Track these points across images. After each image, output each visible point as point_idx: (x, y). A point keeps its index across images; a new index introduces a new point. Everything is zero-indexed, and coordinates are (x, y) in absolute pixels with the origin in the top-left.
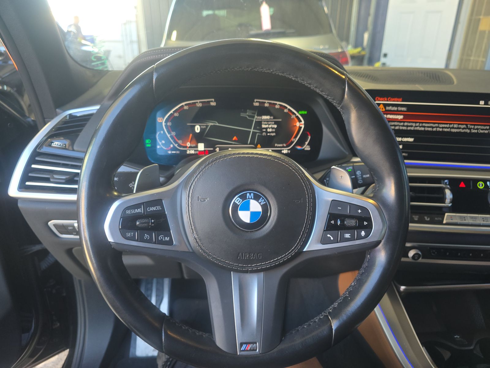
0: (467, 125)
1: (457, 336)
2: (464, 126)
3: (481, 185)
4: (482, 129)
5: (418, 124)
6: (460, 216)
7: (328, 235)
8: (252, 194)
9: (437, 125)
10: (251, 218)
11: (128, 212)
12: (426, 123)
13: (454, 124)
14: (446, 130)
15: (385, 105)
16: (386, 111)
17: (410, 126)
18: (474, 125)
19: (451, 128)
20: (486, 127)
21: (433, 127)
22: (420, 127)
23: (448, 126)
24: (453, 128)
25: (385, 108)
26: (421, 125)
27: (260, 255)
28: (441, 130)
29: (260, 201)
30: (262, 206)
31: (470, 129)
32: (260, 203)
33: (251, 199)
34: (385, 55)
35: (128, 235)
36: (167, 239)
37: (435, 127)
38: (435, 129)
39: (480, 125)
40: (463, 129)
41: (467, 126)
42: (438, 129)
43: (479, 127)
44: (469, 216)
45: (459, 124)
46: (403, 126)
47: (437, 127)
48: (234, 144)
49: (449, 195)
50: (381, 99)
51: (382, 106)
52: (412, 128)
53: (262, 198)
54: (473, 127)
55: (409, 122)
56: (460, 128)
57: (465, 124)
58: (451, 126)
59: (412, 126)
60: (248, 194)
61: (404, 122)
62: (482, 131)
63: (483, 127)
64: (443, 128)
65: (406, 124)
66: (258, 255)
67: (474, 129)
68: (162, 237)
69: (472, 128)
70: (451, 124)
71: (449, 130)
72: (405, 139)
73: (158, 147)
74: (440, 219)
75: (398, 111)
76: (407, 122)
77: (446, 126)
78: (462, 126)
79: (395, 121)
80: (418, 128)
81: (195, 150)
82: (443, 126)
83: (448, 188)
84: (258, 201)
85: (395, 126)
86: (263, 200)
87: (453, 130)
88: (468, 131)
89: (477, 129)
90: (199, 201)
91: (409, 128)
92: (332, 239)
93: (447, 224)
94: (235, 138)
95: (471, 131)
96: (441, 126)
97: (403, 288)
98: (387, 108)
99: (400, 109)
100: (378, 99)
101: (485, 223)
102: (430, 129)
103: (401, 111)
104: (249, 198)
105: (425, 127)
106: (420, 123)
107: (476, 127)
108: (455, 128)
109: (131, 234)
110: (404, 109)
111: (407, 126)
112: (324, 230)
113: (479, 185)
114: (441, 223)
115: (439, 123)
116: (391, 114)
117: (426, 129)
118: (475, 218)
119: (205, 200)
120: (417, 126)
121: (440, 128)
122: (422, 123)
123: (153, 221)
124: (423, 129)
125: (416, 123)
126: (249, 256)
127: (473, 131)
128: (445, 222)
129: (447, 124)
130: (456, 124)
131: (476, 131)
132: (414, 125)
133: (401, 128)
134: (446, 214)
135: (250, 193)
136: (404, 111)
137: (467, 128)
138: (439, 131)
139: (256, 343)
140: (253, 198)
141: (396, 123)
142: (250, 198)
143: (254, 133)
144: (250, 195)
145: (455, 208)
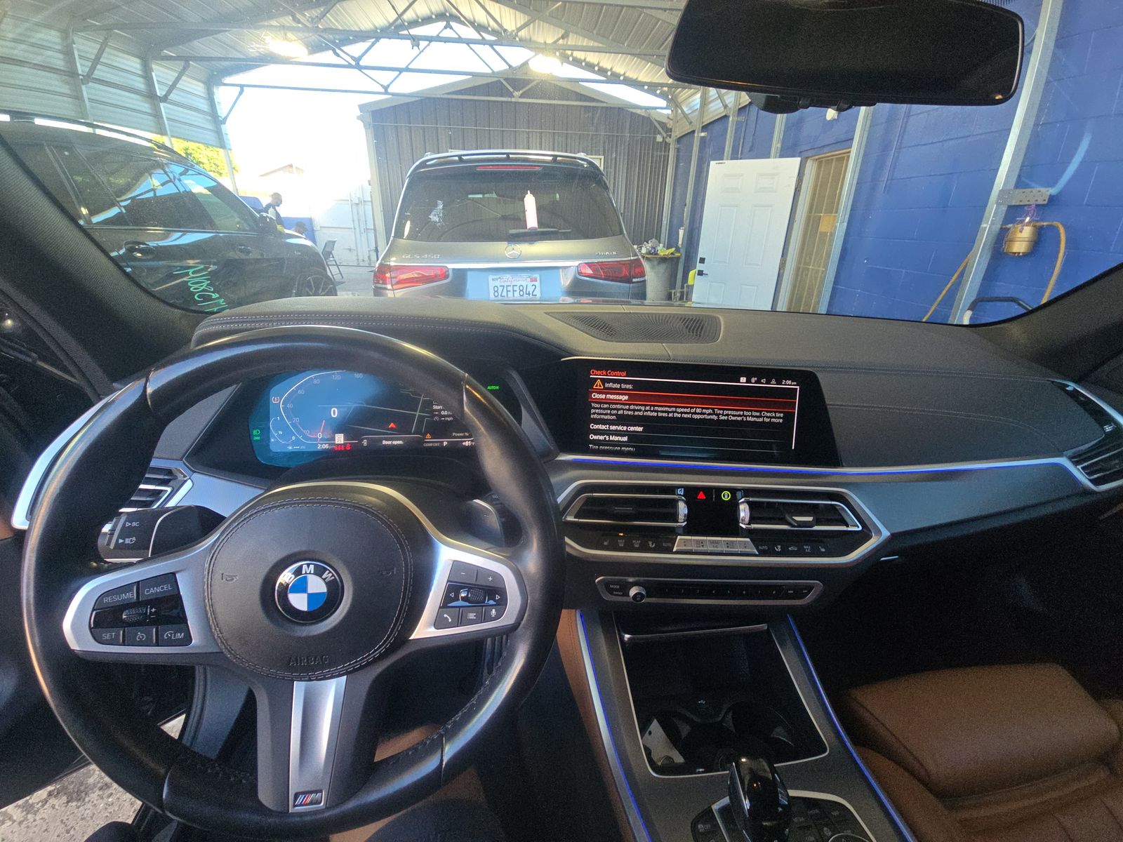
0: (713, 409)
1: (702, 701)
2: (710, 411)
3: (726, 496)
4: (733, 416)
5: (648, 408)
6: (697, 541)
7: (445, 616)
8: (312, 567)
9: (674, 409)
10: (309, 604)
11: (106, 600)
12: (659, 406)
13: (696, 408)
14: (685, 416)
15: (604, 381)
16: (605, 388)
17: (638, 410)
18: (723, 410)
19: (693, 413)
20: (738, 413)
21: (668, 412)
22: (652, 411)
23: (688, 410)
24: (695, 413)
25: (604, 385)
26: (652, 409)
27: (325, 658)
28: (679, 415)
29: (324, 577)
30: (328, 584)
31: (718, 415)
32: (324, 579)
33: (310, 573)
34: (702, 260)
35: (107, 636)
36: (180, 636)
37: (671, 412)
38: (671, 415)
39: (731, 410)
40: (709, 414)
41: (714, 411)
42: (676, 415)
43: (730, 412)
44: (709, 540)
45: (703, 408)
46: (629, 410)
47: (674, 412)
48: (391, 434)
49: (683, 509)
50: (599, 372)
51: (599, 382)
52: (641, 413)
53: (328, 572)
54: (721, 412)
55: (637, 405)
56: (705, 414)
57: (711, 408)
58: (693, 410)
59: (640, 410)
60: (305, 567)
61: (630, 405)
62: (734, 418)
63: (735, 413)
64: (682, 413)
65: (632, 407)
66: (322, 658)
67: (723, 415)
68: (171, 634)
69: (720, 414)
70: (693, 408)
71: (689, 416)
72: (632, 429)
73: (272, 440)
74: (670, 545)
75: (621, 389)
76: (634, 405)
77: (685, 410)
78: (707, 411)
79: (617, 404)
80: (649, 413)
81: (330, 444)
82: (682, 410)
83: (683, 500)
84: (321, 577)
85: (618, 410)
86: (331, 575)
87: (695, 417)
88: (715, 417)
89: (728, 415)
90: (224, 580)
91: (636, 413)
92: (450, 620)
93: (677, 552)
94: (392, 425)
95: (718, 417)
96: (679, 410)
97: (627, 636)
98: (607, 385)
99: (624, 386)
100: (593, 372)
101: (730, 550)
102: (664, 415)
103: (626, 389)
104: (306, 573)
105: (657, 411)
106: (651, 406)
107: (726, 412)
108: (698, 414)
109: (112, 635)
110: (630, 387)
111: (634, 410)
112: (440, 607)
113: (724, 496)
114: (670, 551)
115: (676, 407)
116: (611, 394)
117: (660, 414)
118: (717, 542)
119: (233, 579)
120: (647, 411)
121: (678, 413)
122: (654, 406)
123: (153, 610)
124: (655, 414)
125: (645, 405)
126: (308, 661)
127: (722, 418)
128: (675, 550)
129: (687, 408)
130: (699, 408)
131: (726, 418)
132: (643, 408)
133: (626, 412)
134: (679, 537)
135: (308, 565)
136: (629, 390)
137: (714, 414)
138: (677, 418)
139: (321, 791)
140: (312, 572)
141: (619, 407)
142: (308, 572)
143: (421, 419)
144: (308, 567)
145: (691, 529)
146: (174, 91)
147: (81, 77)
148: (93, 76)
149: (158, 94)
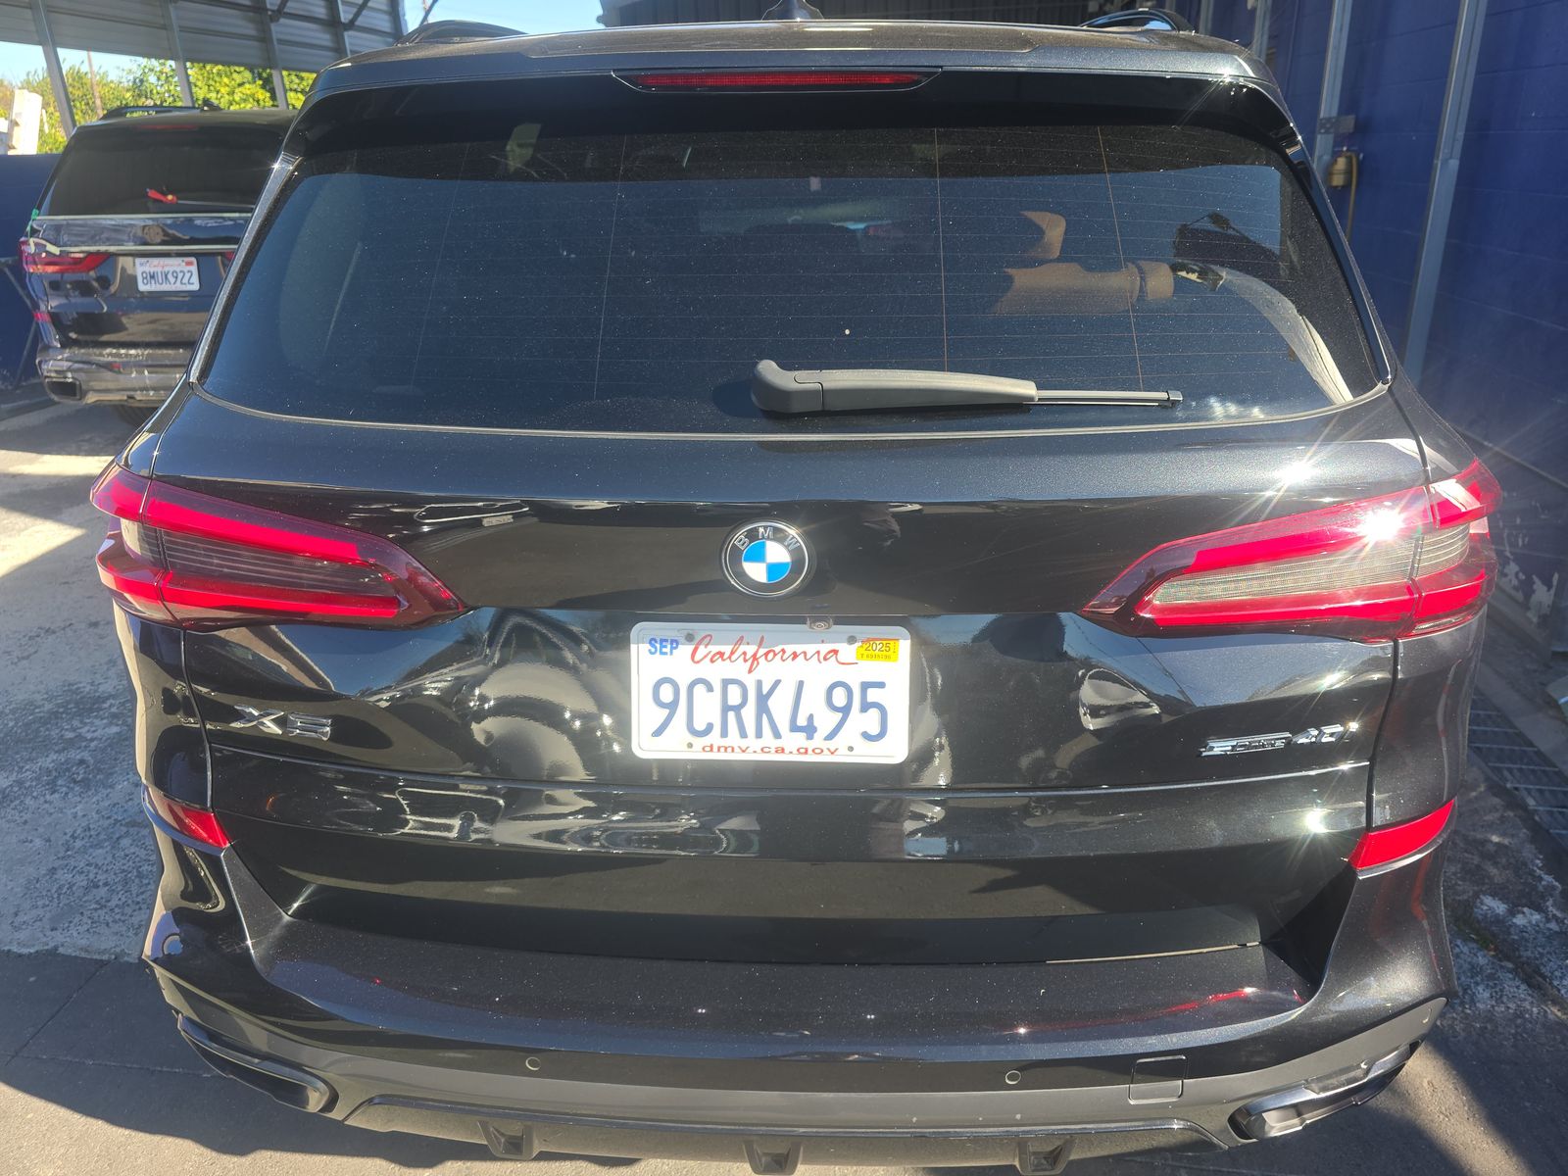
146: (365, 12)
147: (270, 13)
148: (285, 10)
149: (343, 20)
